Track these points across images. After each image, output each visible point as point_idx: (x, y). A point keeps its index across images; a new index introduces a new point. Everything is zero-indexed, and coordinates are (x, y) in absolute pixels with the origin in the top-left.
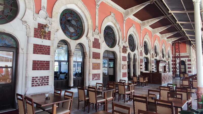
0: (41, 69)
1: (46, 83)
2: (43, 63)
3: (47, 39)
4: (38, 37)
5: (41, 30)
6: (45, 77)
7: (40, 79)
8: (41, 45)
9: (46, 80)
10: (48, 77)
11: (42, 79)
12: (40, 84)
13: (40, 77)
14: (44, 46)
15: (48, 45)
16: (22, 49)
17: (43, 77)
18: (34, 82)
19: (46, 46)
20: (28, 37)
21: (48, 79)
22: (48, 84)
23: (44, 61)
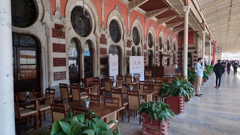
0: (60, 66)
1: (64, 77)
2: (61, 60)
3: (63, 38)
4: (55, 37)
5: (57, 30)
6: (63, 72)
7: (59, 74)
8: (58, 44)
9: (64, 75)
10: (65, 72)
11: (61, 74)
12: (60, 78)
13: (59, 72)
14: (60, 44)
15: (63, 43)
16: (44, 48)
17: (61, 72)
18: (56, 77)
19: (62, 45)
20: (47, 37)
21: (65, 74)
22: (65, 79)
23: (62, 58)
